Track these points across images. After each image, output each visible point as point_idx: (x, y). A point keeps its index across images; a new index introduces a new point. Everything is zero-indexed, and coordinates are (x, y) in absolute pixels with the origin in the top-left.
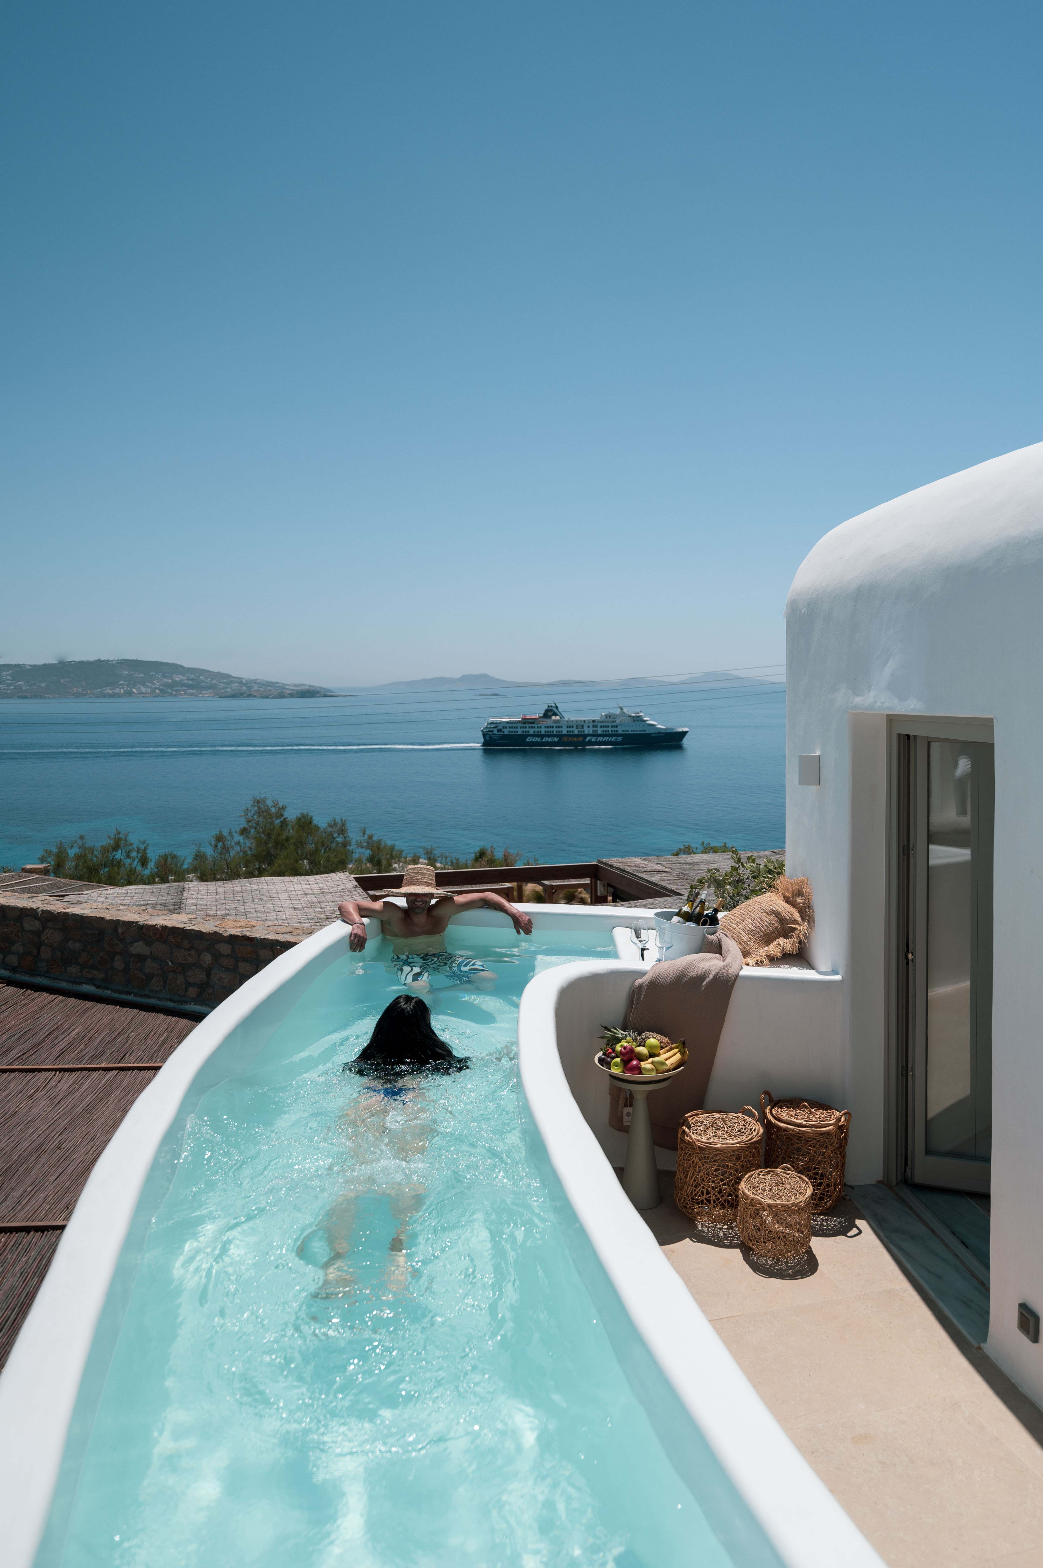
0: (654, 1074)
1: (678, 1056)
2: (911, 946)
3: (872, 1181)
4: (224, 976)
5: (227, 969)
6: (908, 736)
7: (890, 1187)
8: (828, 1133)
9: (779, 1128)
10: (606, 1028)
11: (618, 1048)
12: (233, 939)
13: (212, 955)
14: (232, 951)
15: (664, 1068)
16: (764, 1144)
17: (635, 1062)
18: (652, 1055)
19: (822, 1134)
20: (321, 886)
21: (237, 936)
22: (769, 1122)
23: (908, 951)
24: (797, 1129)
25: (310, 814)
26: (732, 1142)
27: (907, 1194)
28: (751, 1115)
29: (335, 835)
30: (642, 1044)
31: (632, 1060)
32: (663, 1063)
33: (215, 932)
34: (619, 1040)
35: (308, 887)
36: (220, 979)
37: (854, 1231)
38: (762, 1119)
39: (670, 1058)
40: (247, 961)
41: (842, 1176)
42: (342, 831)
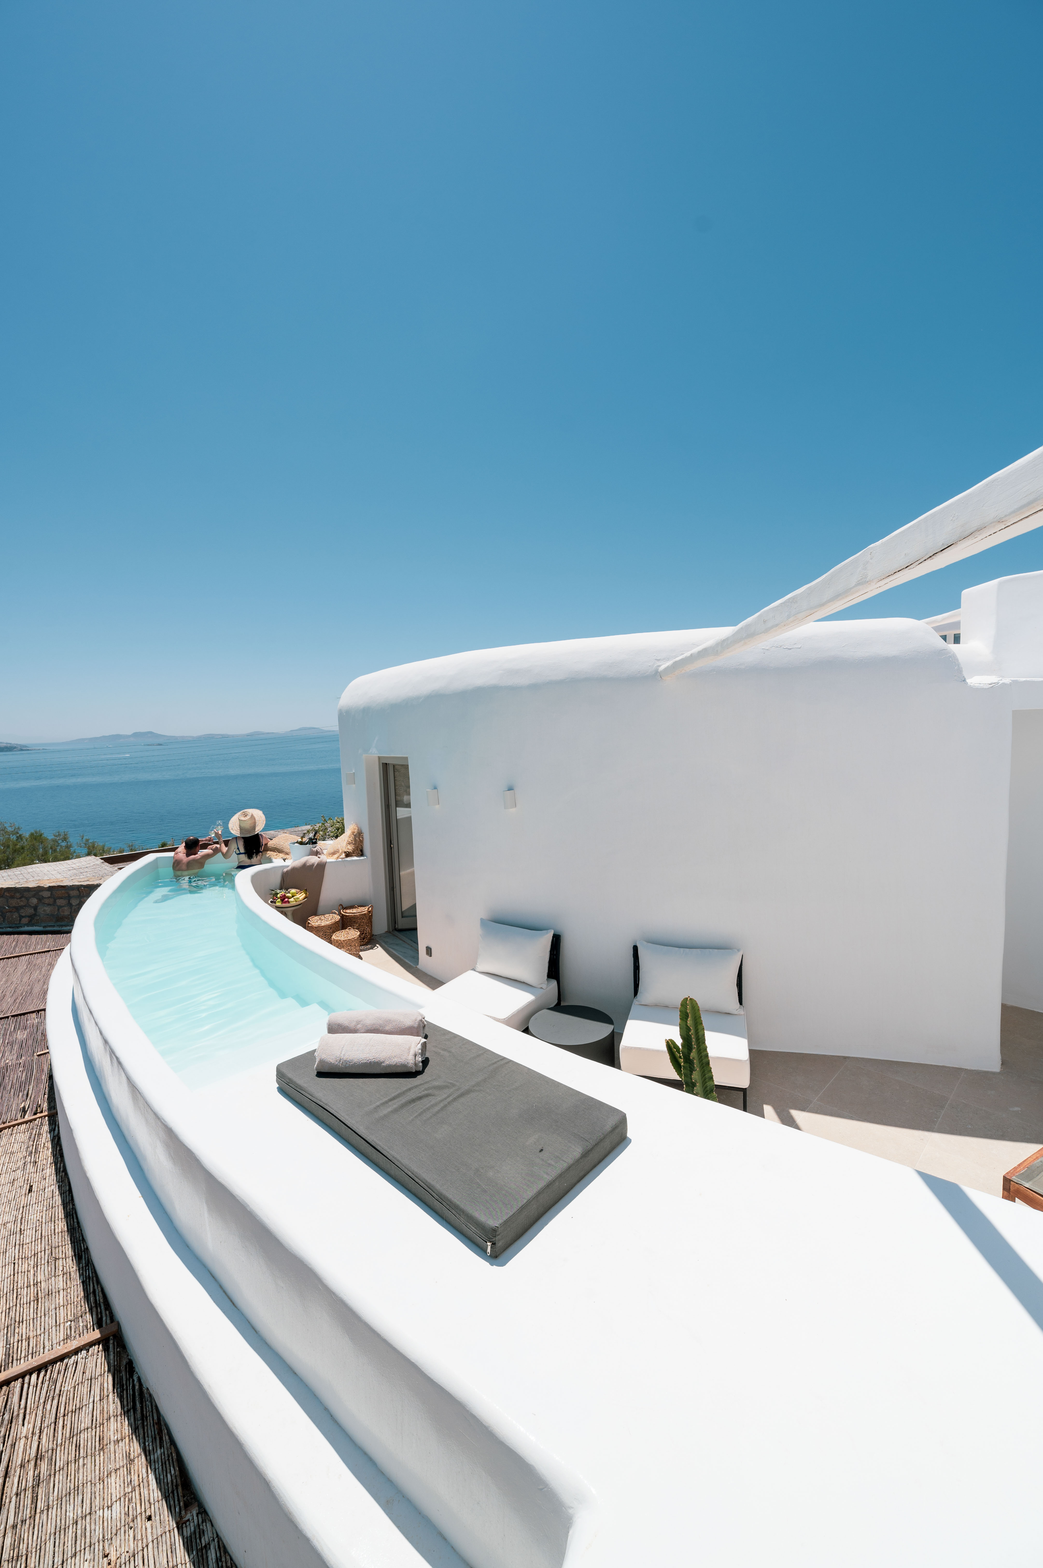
0: (295, 903)
1: (304, 895)
2: (392, 842)
3: (384, 932)
4: (46, 909)
5: (49, 905)
6: (386, 764)
7: (390, 932)
8: (365, 914)
9: (346, 916)
10: (272, 890)
11: (279, 896)
12: (51, 888)
13: (37, 899)
14: (51, 895)
15: (299, 900)
16: (341, 921)
17: (286, 900)
18: (293, 897)
19: (363, 914)
20: (77, 865)
21: (54, 886)
22: (343, 915)
23: (391, 844)
24: (353, 915)
25: (38, 830)
26: (328, 923)
27: (396, 933)
28: (335, 913)
29: (60, 841)
30: (289, 892)
31: (285, 899)
32: (298, 898)
33: (39, 887)
34: (278, 894)
35: (69, 866)
36: (44, 911)
37: (376, 947)
38: (340, 914)
39: (301, 896)
40: (62, 898)
41: (371, 930)
42: (65, 839)
